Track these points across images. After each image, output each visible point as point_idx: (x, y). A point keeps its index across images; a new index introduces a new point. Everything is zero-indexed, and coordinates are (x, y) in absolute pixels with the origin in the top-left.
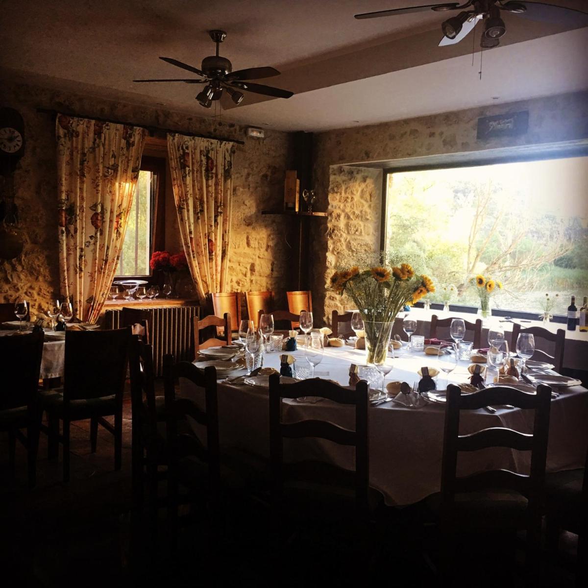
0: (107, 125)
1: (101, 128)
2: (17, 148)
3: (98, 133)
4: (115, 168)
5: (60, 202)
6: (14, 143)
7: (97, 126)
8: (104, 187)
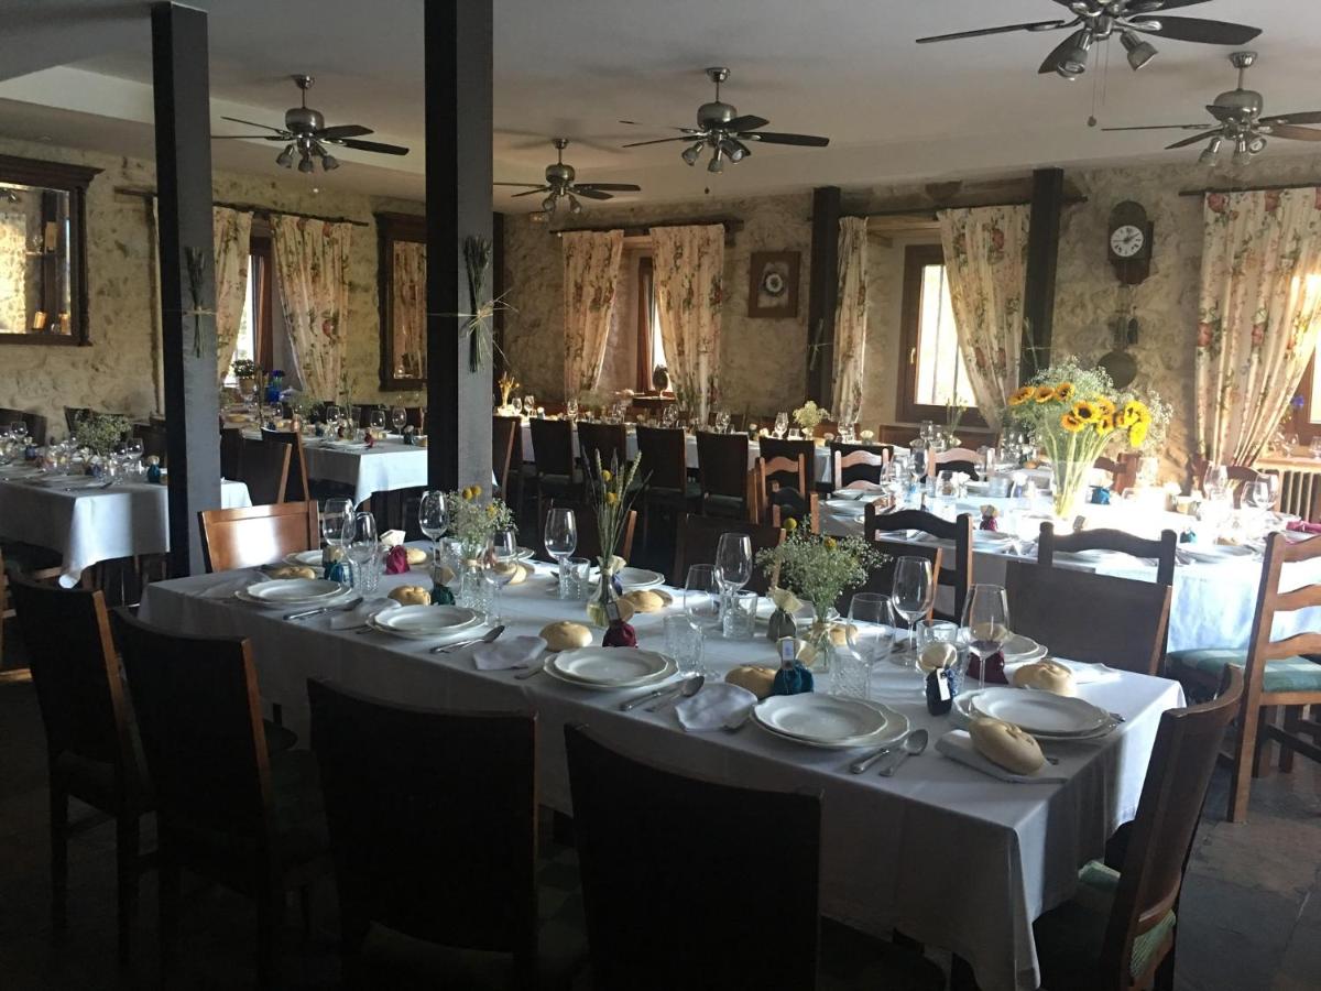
0: (1286, 194)
1: (1277, 199)
2: (1136, 250)
3: (1272, 208)
4: (1295, 255)
5: (1200, 313)
6: (1132, 243)
7: (1270, 197)
8: (1273, 284)
